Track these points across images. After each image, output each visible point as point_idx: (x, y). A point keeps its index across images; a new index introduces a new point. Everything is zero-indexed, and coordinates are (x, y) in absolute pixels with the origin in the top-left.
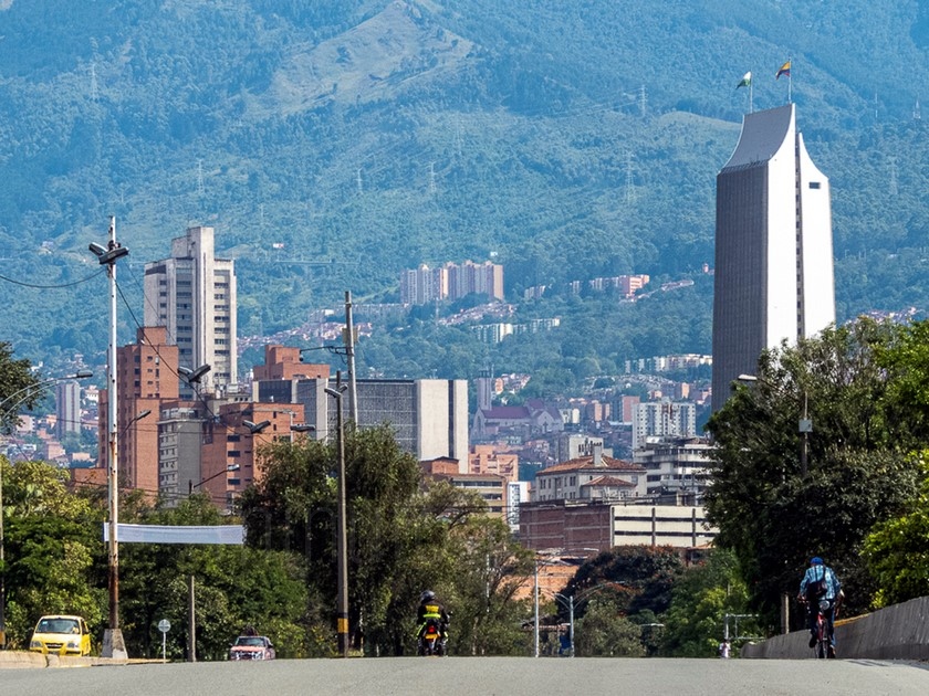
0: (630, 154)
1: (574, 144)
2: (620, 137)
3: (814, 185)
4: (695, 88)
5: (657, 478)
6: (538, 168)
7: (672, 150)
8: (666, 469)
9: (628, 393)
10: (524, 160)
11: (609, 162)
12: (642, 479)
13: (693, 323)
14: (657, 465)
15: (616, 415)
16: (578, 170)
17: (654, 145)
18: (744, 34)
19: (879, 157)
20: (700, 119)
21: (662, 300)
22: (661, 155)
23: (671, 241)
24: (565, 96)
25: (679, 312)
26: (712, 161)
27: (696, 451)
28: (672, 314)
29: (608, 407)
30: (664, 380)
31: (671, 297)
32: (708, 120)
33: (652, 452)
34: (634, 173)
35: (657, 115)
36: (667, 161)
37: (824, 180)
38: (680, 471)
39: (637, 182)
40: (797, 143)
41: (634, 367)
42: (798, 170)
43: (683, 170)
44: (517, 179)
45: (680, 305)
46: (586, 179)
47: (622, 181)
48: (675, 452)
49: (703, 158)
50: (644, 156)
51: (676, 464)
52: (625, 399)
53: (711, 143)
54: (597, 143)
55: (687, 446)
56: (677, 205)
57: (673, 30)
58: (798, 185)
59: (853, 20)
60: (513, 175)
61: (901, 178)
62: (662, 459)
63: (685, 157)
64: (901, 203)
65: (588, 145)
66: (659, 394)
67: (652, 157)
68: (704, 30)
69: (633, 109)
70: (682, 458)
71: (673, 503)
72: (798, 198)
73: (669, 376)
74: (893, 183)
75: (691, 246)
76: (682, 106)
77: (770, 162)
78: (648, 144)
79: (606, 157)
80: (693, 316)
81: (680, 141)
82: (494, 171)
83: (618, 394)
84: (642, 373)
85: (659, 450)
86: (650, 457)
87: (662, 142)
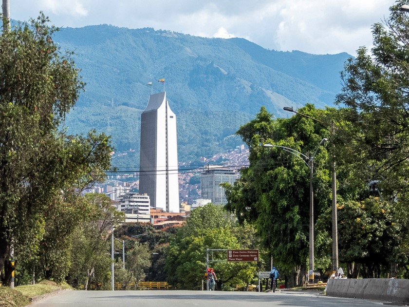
0: (109, 118)
1: (93, 115)
2: (106, 113)
3: (172, 117)
4: (127, 100)
5: (124, 206)
6: (83, 121)
7: (121, 117)
8: (127, 203)
9: (109, 185)
10: (79, 119)
11: (103, 120)
12: (120, 206)
13: (127, 165)
14: (124, 202)
15: (105, 191)
16: (94, 122)
17: (116, 115)
18: (141, 85)
19: (180, 119)
20: (129, 108)
21: (118, 158)
22: (118, 118)
23: (121, 142)
24: (90, 101)
25: (123, 162)
26: (132, 120)
27: (136, 197)
28: (121, 162)
29: (103, 189)
30: (119, 181)
31: (121, 158)
32: (131, 108)
33: (122, 198)
34: (110, 123)
35: (117, 107)
36: (119, 120)
37: (174, 115)
38: (132, 204)
39: (111, 126)
40: (166, 104)
41: (110, 178)
42: (166, 112)
43: (124, 122)
44: (77, 124)
45: (123, 160)
46: (97, 125)
47: (107, 125)
48: (129, 198)
49: (130, 119)
50: (112, 118)
51: (130, 202)
52: (108, 186)
53: (132, 115)
54: (100, 114)
55: (133, 196)
56: (122, 132)
57: (121, 83)
58: (166, 117)
59: (171, 81)
60: (75, 123)
61: (186, 125)
62: (126, 200)
63: (124, 119)
64: (186, 132)
65: (97, 115)
66: (117, 185)
67: (115, 119)
68: (130, 83)
69: (110, 105)
70: (132, 200)
71: (131, 213)
72: (166, 121)
73: (120, 180)
74: (184, 126)
75: (127, 144)
76: (124, 104)
77: (158, 110)
78: (114, 115)
79: (102, 118)
80: (127, 163)
81: (123, 114)
82: (70, 122)
83: (106, 185)
84: (113, 179)
85: (125, 197)
86: (122, 199)
87: (118, 114)
